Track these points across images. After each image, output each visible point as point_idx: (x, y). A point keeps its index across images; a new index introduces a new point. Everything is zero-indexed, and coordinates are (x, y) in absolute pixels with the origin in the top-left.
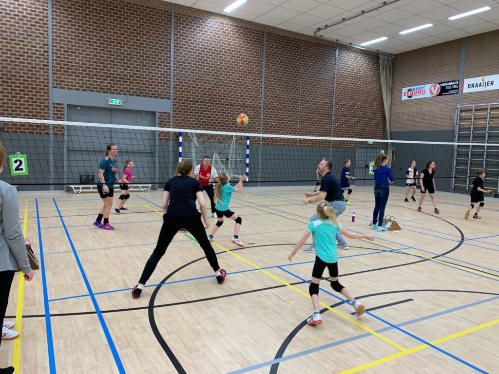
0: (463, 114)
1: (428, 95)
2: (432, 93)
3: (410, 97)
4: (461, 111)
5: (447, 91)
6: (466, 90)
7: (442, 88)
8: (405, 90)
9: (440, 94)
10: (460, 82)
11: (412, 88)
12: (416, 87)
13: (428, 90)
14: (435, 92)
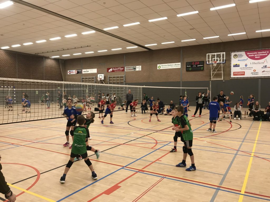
0: (83, 80)
1: (74, 73)
2: (75, 72)
3: (70, 73)
4: (82, 79)
5: (79, 72)
6: (83, 73)
7: (78, 72)
8: (68, 71)
9: (77, 73)
10: (82, 71)
11: (70, 71)
12: (71, 71)
13: (74, 72)
14: (76, 73)
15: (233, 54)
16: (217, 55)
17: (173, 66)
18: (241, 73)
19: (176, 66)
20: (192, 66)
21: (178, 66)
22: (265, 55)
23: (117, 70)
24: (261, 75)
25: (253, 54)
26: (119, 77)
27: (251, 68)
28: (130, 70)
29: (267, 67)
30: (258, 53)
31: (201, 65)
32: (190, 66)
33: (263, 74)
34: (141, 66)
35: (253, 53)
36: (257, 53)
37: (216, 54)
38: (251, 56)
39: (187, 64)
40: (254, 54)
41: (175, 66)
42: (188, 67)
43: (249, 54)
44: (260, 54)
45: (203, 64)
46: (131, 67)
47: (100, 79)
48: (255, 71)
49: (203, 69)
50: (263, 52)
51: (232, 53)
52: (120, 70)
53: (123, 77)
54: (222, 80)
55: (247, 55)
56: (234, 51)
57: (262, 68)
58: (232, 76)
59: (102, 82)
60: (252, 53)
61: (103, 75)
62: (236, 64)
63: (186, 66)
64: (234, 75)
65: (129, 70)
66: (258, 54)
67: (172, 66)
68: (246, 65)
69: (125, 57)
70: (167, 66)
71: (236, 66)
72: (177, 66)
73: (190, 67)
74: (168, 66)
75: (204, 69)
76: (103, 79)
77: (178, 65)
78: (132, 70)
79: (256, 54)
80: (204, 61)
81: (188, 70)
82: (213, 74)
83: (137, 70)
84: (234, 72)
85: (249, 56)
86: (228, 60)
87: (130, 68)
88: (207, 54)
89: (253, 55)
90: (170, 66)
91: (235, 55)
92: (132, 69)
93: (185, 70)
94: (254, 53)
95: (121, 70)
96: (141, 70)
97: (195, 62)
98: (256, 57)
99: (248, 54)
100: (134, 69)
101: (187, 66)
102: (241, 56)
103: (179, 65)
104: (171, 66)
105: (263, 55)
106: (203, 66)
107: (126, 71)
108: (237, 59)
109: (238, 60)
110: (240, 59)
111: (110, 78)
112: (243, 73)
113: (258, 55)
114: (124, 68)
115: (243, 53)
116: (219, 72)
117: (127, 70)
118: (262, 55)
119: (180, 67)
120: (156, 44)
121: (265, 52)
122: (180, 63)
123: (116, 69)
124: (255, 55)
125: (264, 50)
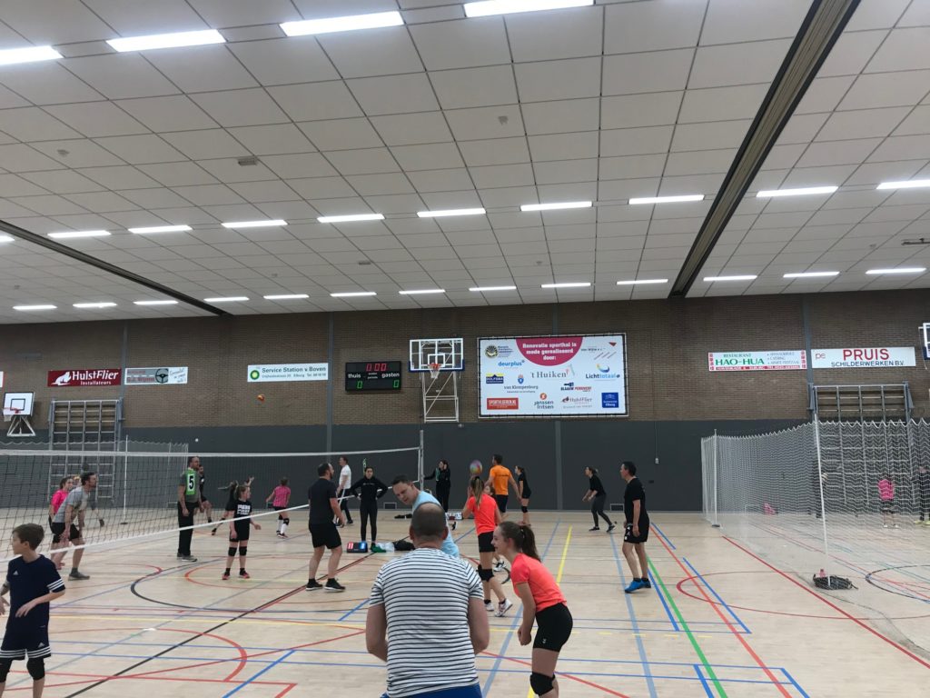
15: (484, 344)
16: (439, 346)
17: (304, 372)
18: (507, 402)
19: (312, 373)
20: (364, 374)
21: (320, 375)
22: (566, 351)
23: (91, 381)
24: (559, 409)
25: (538, 349)
26: (98, 406)
27: (535, 389)
28: (145, 380)
29: (575, 386)
30: (551, 346)
31: (394, 375)
32: (359, 376)
33: (564, 407)
34: (186, 369)
35: (537, 346)
36: (546, 346)
37: (436, 341)
38: (533, 352)
39: (350, 367)
40: (541, 349)
41: (310, 373)
42: (352, 379)
43: (528, 346)
44: (555, 348)
45: (400, 372)
46: (150, 372)
47: (13, 413)
48: (546, 397)
49: (400, 387)
50: (563, 345)
51: (482, 341)
52: (104, 380)
53: (113, 406)
54: (456, 423)
55: (523, 351)
56: (488, 337)
57: (562, 389)
58: (485, 411)
59: (23, 424)
60: (534, 346)
61: (29, 397)
62: (495, 376)
63: (347, 376)
64: (489, 407)
65: (140, 379)
66: (549, 348)
67: (299, 373)
68: (521, 380)
69: (125, 334)
70: (282, 373)
71: (495, 380)
72: (316, 372)
73: (358, 379)
74: (287, 373)
75: (403, 386)
76: (28, 411)
77: (320, 369)
78: (152, 380)
79: (545, 349)
80: (403, 361)
81: (351, 387)
82: (429, 403)
83: (172, 380)
84: (488, 399)
85: (528, 352)
86: (472, 361)
87: (144, 372)
88: (411, 341)
89: (539, 352)
90: (292, 373)
91: (491, 349)
92: (152, 376)
93: (343, 388)
94: (540, 346)
95: (108, 380)
96: (185, 382)
97: (373, 363)
98: (545, 358)
99: (525, 346)
100: (160, 379)
101: (350, 376)
102: (507, 351)
103: (322, 372)
104: (296, 373)
105: (563, 351)
106: (399, 378)
107: (126, 383)
108: (497, 360)
109: (501, 364)
110: (504, 360)
111: (58, 407)
112: (514, 402)
113: (551, 352)
114: (120, 372)
115: (512, 344)
116: (447, 398)
117: (134, 380)
118: (560, 351)
119: (326, 378)
120: (245, 299)
121: (568, 345)
122: (326, 365)
123: (87, 376)
124: (543, 352)
125: (566, 340)
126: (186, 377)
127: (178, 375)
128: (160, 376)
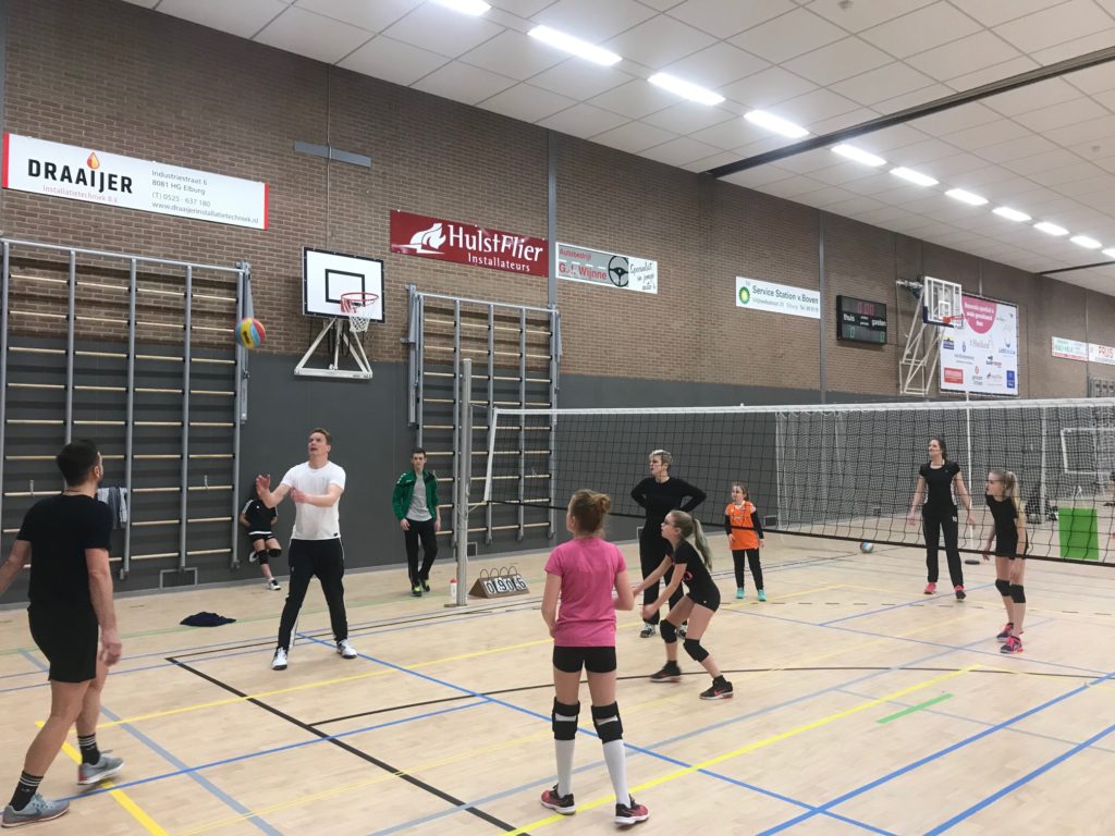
16: (945, 291)
17: (795, 302)
18: (956, 374)
19: (805, 304)
20: (857, 318)
22: (989, 318)
23: (490, 254)
24: (986, 386)
25: (973, 311)
27: (972, 361)
28: (590, 274)
29: (994, 360)
31: (882, 324)
32: (853, 319)
33: (988, 384)
34: (655, 265)
36: (978, 308)
37: (943, 284)
39: (845, 304)
41: (802, 303)
42: (847, 321)
44: (983, 313)
45: (886, 320)
46: (599, 259)
49: (885, 343)
50: (987, 309)
52: (516, 260)
53: (546, 323)
55: (965, 312)
58: (943, 384)
60: (971, 307)
62: (949, 340)
63: (842, 316)
64: (946, 379)
65: (582, 271)
66: (979, 312)
67: (792, 302)
68: (964, 348)
71: (949, 345)
73: (851, 323)
76: (375, 312)
77: (813, 301)
78: (605, 276)
81: (844, 336)
83: (635, 283)
84: (945, 369)
87: (588, 257)
89: (974, 315)
90: (785, 301)
92: (604, 269)
94: (975, 308)
96: (655, 291)
98: (977, 323)
100: (616, 277)
101: (846, 317)
103: (814, 305)
104: (788, 301)
106: (886, 330)
112: (960, 374)
113: (981, 316)
117: (571, 272)
118: (986, 317)
119: (817, 315)
121: (989, 311)
123: (480, 241)
125: (988, 304)
126: (655, 280)
127: (643, 275)
128: (616, 270)
